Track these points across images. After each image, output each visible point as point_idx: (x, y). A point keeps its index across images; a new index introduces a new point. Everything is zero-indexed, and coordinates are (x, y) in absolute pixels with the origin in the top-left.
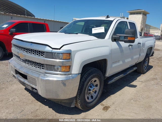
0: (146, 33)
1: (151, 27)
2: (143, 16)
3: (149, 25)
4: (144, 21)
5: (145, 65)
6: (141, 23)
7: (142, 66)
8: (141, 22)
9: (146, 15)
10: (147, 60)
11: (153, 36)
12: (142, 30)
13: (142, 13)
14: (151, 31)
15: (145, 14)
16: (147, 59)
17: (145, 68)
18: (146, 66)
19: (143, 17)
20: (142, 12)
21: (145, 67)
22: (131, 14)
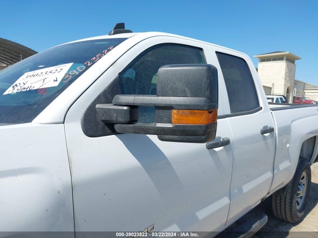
0: (298, 98)
1: (306, 86)
2: (287, 64)
3: (302, 83)
4: (290, 73)
5: (298, 194)
6: (285, 79)
7: (288, 201)
8: (284, 76)
9: (293, 62)
10: (303, 178)
11: (314, 103)
12: (288, 91)
13: (285, 58)
14: (306, 94)
15: (291, 60)
16: (304, 174)
17: (301, 204)
18: (301, 197)
19: (288, 67)
20: (284, 55)
21: (299, 200)
22: (263, 60)
